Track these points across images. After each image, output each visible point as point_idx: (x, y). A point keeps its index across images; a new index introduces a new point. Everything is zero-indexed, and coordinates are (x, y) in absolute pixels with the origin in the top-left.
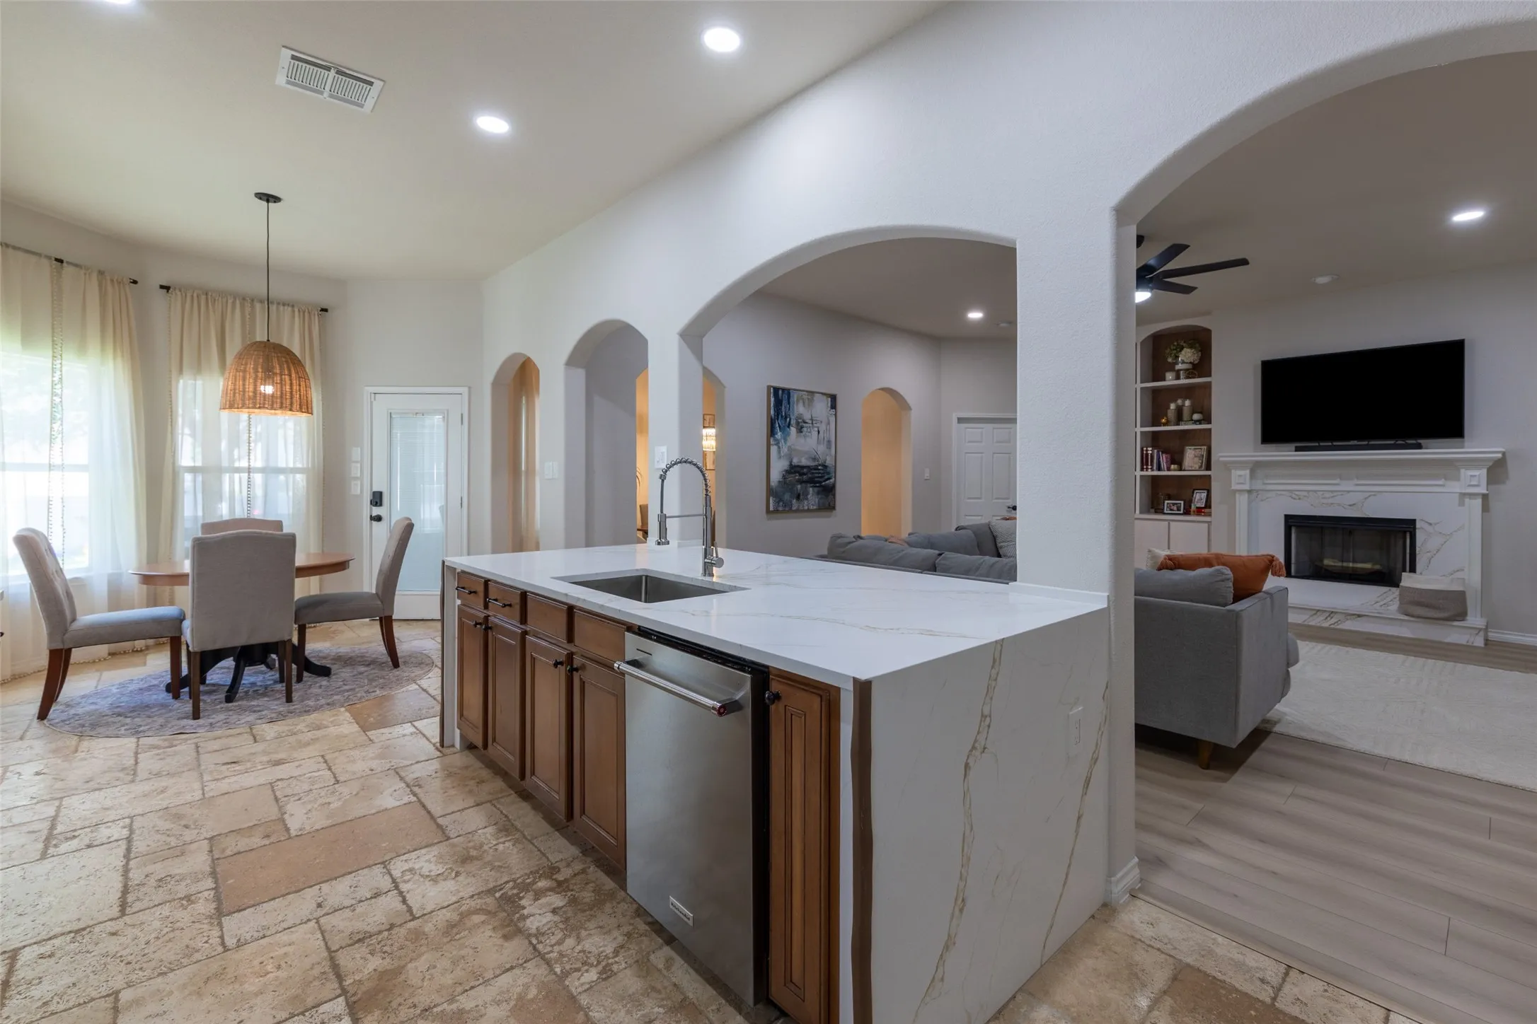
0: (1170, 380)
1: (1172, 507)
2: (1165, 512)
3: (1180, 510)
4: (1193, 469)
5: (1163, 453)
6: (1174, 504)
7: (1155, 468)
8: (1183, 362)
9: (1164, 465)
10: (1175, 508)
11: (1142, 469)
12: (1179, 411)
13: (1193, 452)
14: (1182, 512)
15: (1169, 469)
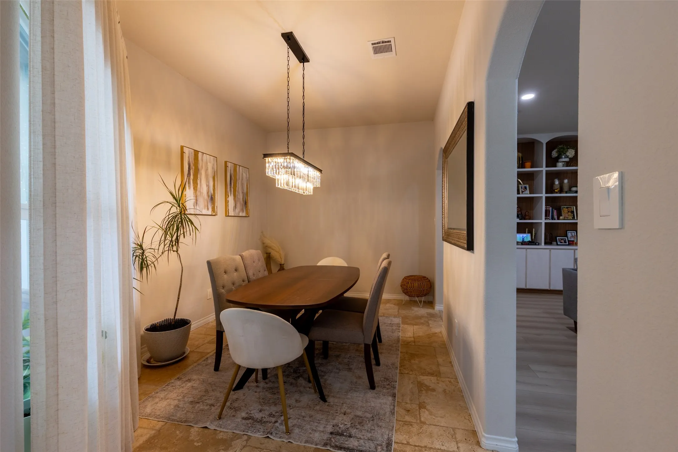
0: (560, 167)
1: (561, 241)
2: (559, 244)
3: (566, 243)
4: (569, 219)
5: (555, 210)
6: (562, 239)
7: (550, 218)
8: (567, 157)
9: (556, 217)
10: (563, 242)
11: (546, 219)
12: (561, 184)
13: (567, 209)
14: (567, 244)
15: (558, 219)
